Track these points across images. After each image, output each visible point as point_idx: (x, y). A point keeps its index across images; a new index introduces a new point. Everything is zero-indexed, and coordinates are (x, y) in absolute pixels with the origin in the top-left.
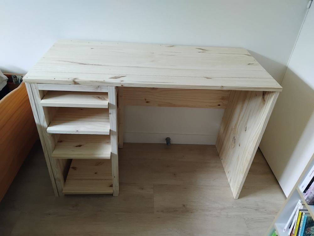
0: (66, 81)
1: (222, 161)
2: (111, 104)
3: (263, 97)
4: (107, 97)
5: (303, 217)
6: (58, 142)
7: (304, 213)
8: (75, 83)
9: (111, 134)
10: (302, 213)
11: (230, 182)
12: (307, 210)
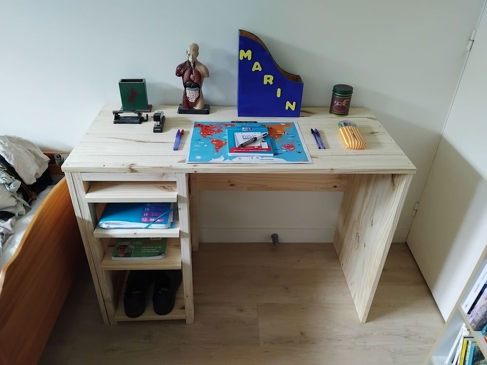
0: (120, 168)
1: (343, 267)
2: (180, 196)
3: (393, 180)
4: (176, 187)
5: (469, 347)
6: (108, 246)
7: (470, 342)
8: (132, 171)
9: (181, 236)
10: (468, 342)
11: (354, 298)
12: (473, 337)
